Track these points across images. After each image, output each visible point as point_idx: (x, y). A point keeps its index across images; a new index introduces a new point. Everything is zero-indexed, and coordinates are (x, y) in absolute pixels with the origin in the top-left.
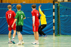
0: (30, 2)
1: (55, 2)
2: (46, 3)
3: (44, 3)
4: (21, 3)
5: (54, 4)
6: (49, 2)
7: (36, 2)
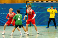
0: (11, 3)
1: (27, 3)
2: (22, 3)
3: (21, 3)
4: (4, 3)
5: (26, 4)
6: (24, 3)
7: (15, 2)
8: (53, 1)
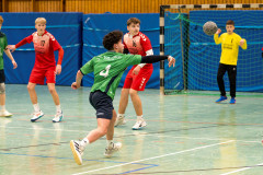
0: (126, 11)
5: (162, 15)
8: (249, 6)
